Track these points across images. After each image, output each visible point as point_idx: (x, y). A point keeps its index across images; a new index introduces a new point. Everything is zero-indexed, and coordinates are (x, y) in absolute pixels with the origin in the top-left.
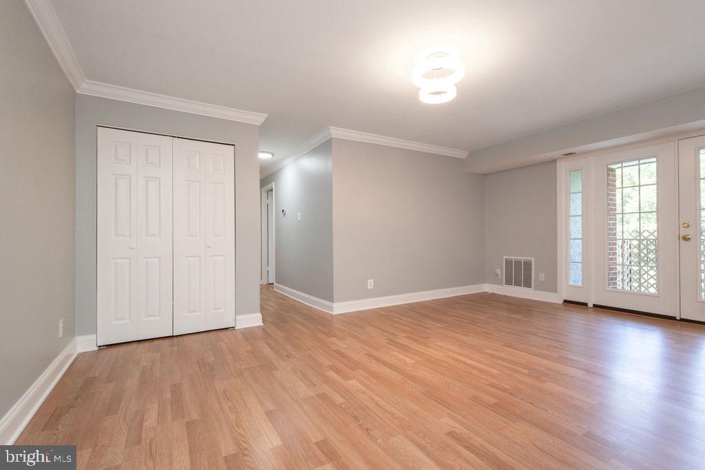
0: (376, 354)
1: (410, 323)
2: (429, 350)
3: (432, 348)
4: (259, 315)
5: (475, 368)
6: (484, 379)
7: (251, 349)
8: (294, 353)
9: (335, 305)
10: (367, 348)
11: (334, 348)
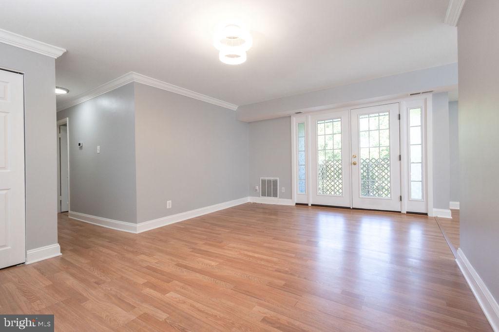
0: (184, 263)
1: (205, 231)
2: (226, 251)
3: (228, 249)
4: (58, 246)
5: (262, 259)
6: (270, 267)
7: (51, 283)
8: (103, 278)
9: (138, 225)
10: (175, 259)
11: (145, 265)
